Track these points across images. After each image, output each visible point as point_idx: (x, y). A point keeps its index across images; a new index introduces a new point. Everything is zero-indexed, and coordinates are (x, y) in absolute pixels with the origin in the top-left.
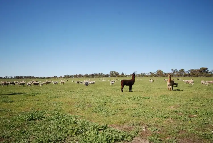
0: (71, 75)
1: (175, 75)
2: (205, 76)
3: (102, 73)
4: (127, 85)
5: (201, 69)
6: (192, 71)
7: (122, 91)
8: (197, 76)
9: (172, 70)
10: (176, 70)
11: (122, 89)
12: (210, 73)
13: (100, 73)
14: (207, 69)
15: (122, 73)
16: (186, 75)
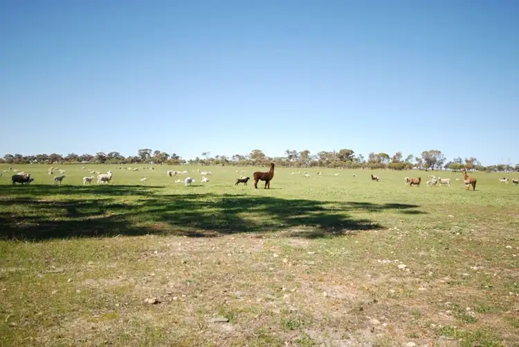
0: (27, 155)
1: (292, 164)
2: (350, 167)
3: (117, 154)
4: (262, 180)
5: (341, 151)
6: (324, 155)
7: (256, 188)
8: (335, 166)
9: (288, 152)
10: (295, 152)
11: (256, 185)
12: (356, 160)
13: (111, 154)
14: (352, 152)
15: (174, 155)
16: (314, 164)
